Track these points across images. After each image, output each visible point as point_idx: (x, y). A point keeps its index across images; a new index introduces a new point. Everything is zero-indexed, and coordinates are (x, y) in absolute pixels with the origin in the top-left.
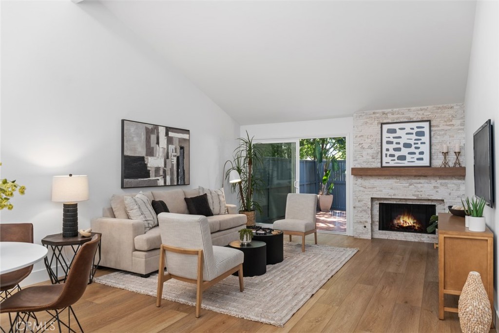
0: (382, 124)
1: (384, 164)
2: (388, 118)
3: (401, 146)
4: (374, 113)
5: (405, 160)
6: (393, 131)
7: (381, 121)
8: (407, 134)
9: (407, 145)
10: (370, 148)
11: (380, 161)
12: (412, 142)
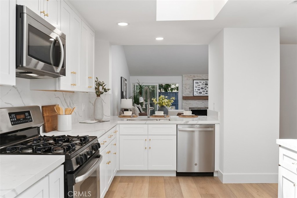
0: (194, 80)
1: (194, 95)
2: (195, 78)
3: (200, 88)
4: (191, 76)
5: (201, 93)
6: (198, 83)
7: (193, 79)
8: (202, 84)
9: (202, 88)
10: (189, 89)
11: (193, 93)
12: (204, 87)
